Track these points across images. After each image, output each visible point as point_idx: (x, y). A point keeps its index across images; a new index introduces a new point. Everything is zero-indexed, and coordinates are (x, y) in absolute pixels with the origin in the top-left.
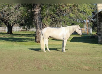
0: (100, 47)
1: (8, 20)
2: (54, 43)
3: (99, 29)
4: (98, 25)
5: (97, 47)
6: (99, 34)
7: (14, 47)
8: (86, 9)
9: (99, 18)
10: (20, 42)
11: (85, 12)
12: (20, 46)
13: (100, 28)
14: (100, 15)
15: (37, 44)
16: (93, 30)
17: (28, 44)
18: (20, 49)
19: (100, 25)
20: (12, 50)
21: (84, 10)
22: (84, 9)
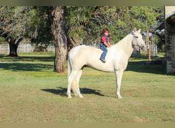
0: (169, 79)
1: (9, 32)
2: (88, 74)
3: (168, 48)
4: (166, 40)
5: (163, 81)
6: (169, 57)
7: (15, 80)
8: (146, 13)
9: (167, 29)
10: (28, 70)
11: (145, 18)
12: (25, 79)
13: (170, 46)
14: (169, 23)
15: (57, 74)
16: (161, 51)
17: (40, 75)
18: (24, 85)
19: (169, 42)
20: (9, 87)
21: (143, 15)
22: (143, 12)
